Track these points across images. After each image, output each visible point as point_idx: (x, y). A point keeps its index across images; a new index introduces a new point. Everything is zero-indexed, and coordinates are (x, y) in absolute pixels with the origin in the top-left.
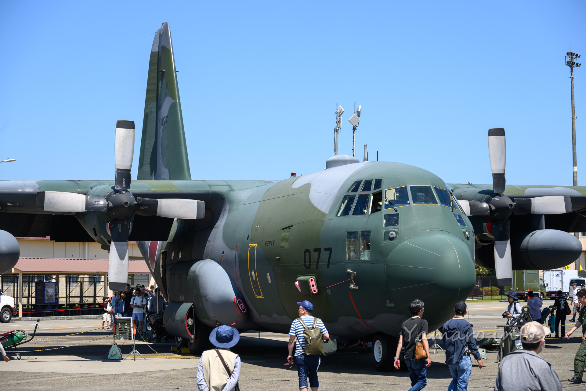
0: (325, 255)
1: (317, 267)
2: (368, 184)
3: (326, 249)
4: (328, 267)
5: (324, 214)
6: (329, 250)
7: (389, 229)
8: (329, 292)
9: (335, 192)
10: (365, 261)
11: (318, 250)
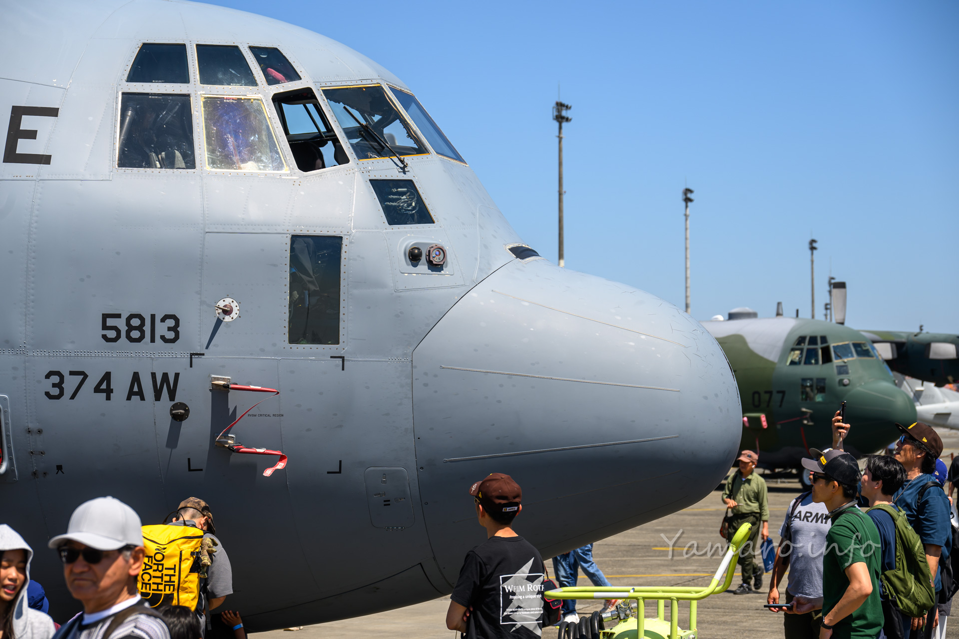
0: (777, 397)
1: (768, 406)
2: (813, 340)
3: (778, 392)
4: (781, 406)
5: (772, 363)
6: (783, 393)
7: (841, 377)
8: (779, 427)
9: (780, 344)
10: (819, 403)
11: (770, 393)
